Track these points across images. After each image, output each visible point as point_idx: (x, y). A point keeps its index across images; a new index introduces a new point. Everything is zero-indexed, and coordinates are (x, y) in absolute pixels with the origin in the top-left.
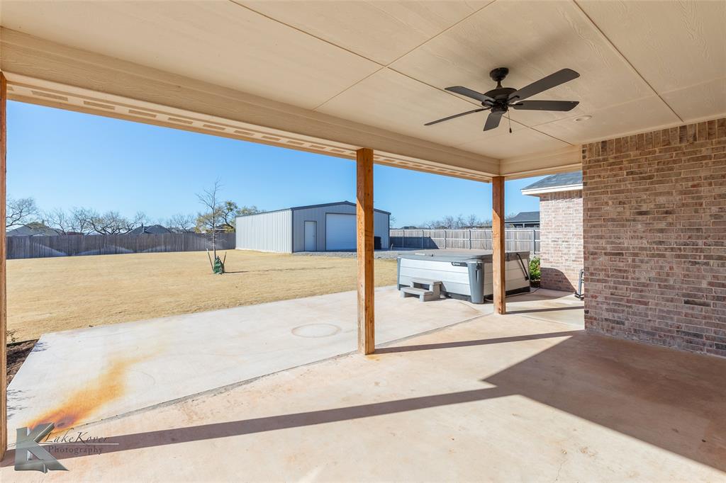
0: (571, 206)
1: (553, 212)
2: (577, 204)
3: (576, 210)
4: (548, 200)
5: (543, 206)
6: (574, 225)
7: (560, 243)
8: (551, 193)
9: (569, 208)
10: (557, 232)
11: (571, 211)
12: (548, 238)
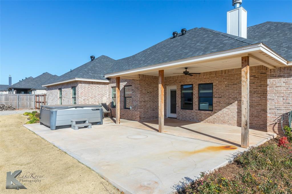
0: (90, 87)
1: (84, 88)
2: (92, 86)
3: (91, 88)
4: (82, 83)
5: (80, 86)
6: (91, 94)
7: (86, 100)
8: (83, 81)
9: (89, 87)
10: (85, 96)
11: (90, 89)
12: (82, 99)
